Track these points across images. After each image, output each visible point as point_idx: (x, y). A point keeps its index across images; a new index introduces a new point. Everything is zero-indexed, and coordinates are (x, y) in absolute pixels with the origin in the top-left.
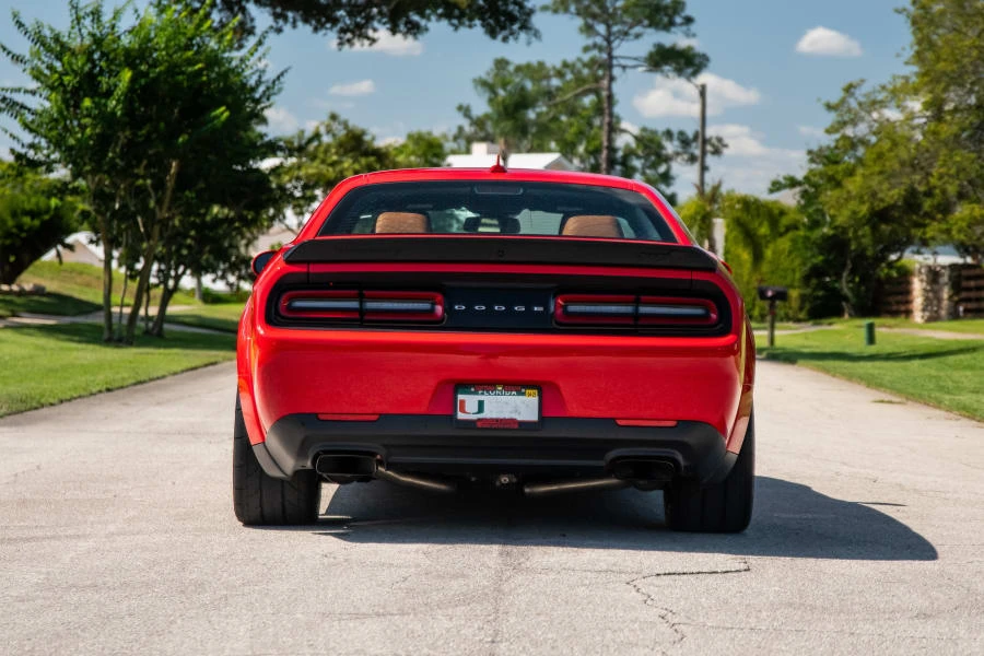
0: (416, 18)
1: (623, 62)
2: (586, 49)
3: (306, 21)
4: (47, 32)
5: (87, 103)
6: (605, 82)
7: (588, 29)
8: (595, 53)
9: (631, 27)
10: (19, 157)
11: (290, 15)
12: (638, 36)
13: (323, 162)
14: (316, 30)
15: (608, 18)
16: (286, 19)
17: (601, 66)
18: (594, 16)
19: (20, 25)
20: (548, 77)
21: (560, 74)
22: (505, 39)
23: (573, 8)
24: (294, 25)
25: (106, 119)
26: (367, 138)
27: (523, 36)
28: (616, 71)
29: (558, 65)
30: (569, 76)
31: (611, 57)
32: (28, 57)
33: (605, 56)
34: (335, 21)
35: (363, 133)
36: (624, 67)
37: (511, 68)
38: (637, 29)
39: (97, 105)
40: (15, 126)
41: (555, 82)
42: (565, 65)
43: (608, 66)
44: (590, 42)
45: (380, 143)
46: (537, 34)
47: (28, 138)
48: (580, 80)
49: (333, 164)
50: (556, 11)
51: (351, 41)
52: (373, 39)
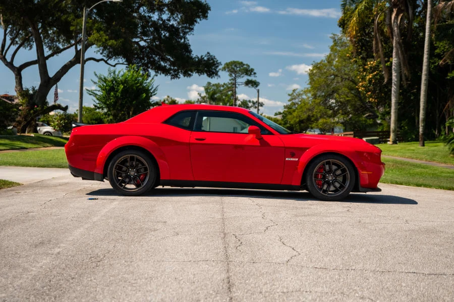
0: (190, 73)
1: (239, 83)
2: (230, 80)
3: (163, 73)
4: (102, 77)
5: (112, 94)
6: (234, 89)
7: (231, 75)
8: (232, 81)
9: (241, 75)
10: (95, 106)
11: (159, 72)
12: (243, 77)
14: (166, 75)
15: (235, 72)
16: (158, 73)
17: (233, 84)
18: (232, 72)
19: (96, 75)
20: (220, 87)
21: (223, 86)
22: (212, 78)
23: (227, 70)
24: (160, 74)
25: (116, 97)
27: (216, 77)
28: (237, 86)
30: (225, 87)
31: (236, 82)
32: (97, 82)
33: (234, 82)
34: (170, 73)
36: (239, 85)
37: (211, 85)
38: (243, 75)
39: (114, 94)
40: (95, 99)
41: (222, 88)
42: (224, 84)
43: (235, 84)
44: (231, 78)
46: (219, 76)
47: (98, 102)
48: (228, 88)
51: (174, 78)
52: (179, 78)
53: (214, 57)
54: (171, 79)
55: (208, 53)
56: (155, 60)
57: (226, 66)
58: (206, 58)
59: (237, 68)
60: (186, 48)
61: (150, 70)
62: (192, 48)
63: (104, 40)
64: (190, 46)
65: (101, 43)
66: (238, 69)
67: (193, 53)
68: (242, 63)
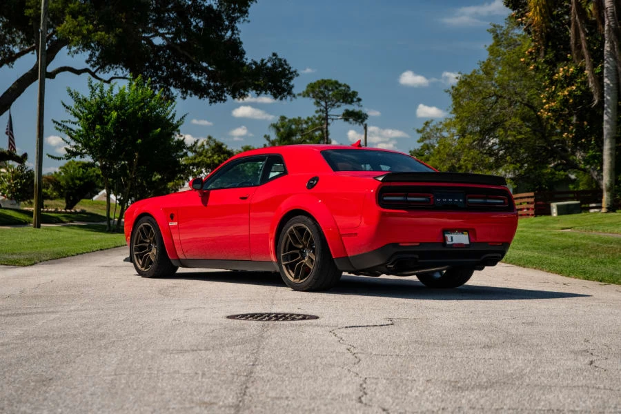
0: (242, 91)
1: (332, 117)
2: (317, 112)
3: (196, 94)
4: (80, 96)
5: (98, 127)
6: (325, 126)
7: (318, 103)
8: (321, 113)
9: (336, 102)
10: (68, 151)
11: (189, 92)
12: (338, 106)
13: (205, 156)
14: (200, 98)
15: (325, 98)
16: (187, 93)
17: (323, 119)
18: (320, 98)
19: (70, 93)
20: (302, 124)
21: (306, 123)
22: (281, 99)
23: (311, 95)
24: (191, 95)
25: (106, 134)
26: (224, 146)
27: (289, 97)
28: (329, 121)
29: (306, 119)
30: (310, 124)
31: (327, 115)
32: (73, 107)
33: (325, 115)
34: (208, 94)
35: (222, 144)
36: (333, 119)
37: (287, 120)
38: (338, 103)
39: (102, 128)
40: (68, 138)
41: (304, 126)
42: (308, 119)
43: (326, 119)
44: (319, 109)
45: (229, 148)
47: (73, 143)
48: (314, 125)
49: (210, 157)
50: (304, 96)
51: (215, 102)
52: (225, 100)
53: (285, 61)
54: (211, 102)
55: (274, 55)
56: (180, 71)
57: (309, 88)
58: (269, 65)
59: (329, 90)
60: (235, 47)
61: (172, 89)
62: (244, 47)
63: (85, 32)
64: (241, 43)
65: (80, 37)
66: (331, 93)
67: (246, 56)
68: (336, 82)
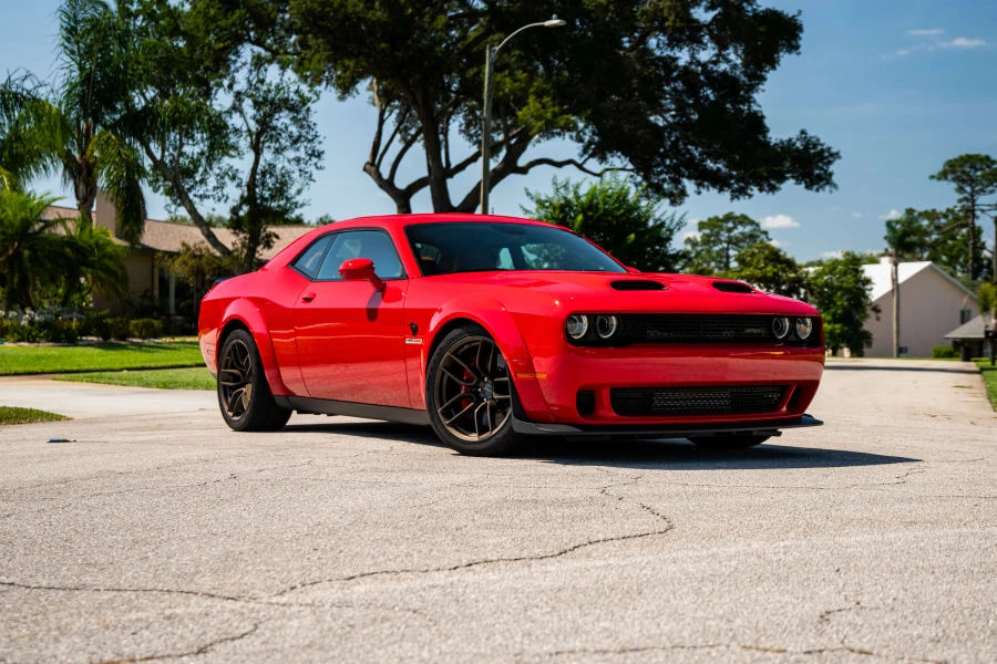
1: (982, 207)
2: (960, 201)
3: (714, 186)
6: (970, 220)
7: (961, 190)
8: (965, 203)
9: (987, 186)
12: (991, 192)
13: (756, 268)
15: (972, 181)
17: (968, 211)
18: (963, 181)
19: (528, 194)
20: (938, 218)
21: (945, 216)
23: (950, 177)
26: (782, 253)
28: (978, 213)
29: (944, 211)
30: (950, 218)
31: (974, 205)
32: (534, 210)
33: (970, 204)
34: (729, 186)
35: (780, 250)
36: (983, 211)
37: (916, 214)
38: (990, 188)
41: (943, 221)
42: (948, 210)
43: (973, 211)
44: (961, 196)
45: (789, 256)
48: (956, 218)
49: (761, 269)
50: (939, 179)
51: (738, 197)
52: (750, 196)
53: (818, 140)
54: (732, 199)
55: (803, 132)
56: (693, 157)
57: (947, 168)
58: (798, 144)
59: (977, 170)
60: (757, 123)
61: (685, 181)
62: (767, 122)
63: (549, 115)
64: (763, 117)
65: (543, 122)
66: (979, 173)
67: (769, 135)
68: (988, 158)
